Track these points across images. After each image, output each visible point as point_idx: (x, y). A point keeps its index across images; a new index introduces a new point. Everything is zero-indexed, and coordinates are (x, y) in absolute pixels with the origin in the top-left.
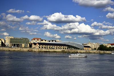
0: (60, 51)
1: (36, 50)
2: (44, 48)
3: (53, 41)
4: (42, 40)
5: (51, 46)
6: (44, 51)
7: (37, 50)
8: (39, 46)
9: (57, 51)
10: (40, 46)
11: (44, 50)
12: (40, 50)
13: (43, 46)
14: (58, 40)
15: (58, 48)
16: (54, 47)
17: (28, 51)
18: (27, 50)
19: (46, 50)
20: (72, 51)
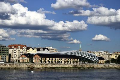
0: (71, 67)
1: (38, 66)
2: (47, 62)
3: (44, 49)
4: (28, 48)
5: (57, 59)
6: (51, 68)
7: (41, 66)
8: (40, 58)
9: (67, 66)
10: (42, 59)
11: (49, 66)
12: (44, 66)
13: (46, 59)
14: (51, 48)
15: (67, 61)
16: (61, 60)
17: (29, 68)
18: (27, 67)
19: (52, 66)
20: (87, 67)
